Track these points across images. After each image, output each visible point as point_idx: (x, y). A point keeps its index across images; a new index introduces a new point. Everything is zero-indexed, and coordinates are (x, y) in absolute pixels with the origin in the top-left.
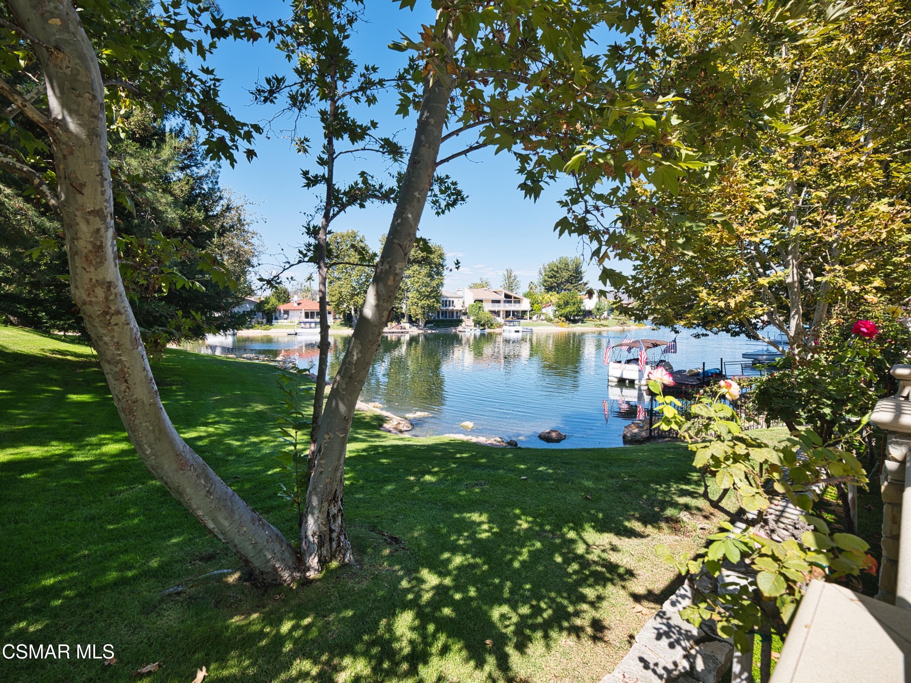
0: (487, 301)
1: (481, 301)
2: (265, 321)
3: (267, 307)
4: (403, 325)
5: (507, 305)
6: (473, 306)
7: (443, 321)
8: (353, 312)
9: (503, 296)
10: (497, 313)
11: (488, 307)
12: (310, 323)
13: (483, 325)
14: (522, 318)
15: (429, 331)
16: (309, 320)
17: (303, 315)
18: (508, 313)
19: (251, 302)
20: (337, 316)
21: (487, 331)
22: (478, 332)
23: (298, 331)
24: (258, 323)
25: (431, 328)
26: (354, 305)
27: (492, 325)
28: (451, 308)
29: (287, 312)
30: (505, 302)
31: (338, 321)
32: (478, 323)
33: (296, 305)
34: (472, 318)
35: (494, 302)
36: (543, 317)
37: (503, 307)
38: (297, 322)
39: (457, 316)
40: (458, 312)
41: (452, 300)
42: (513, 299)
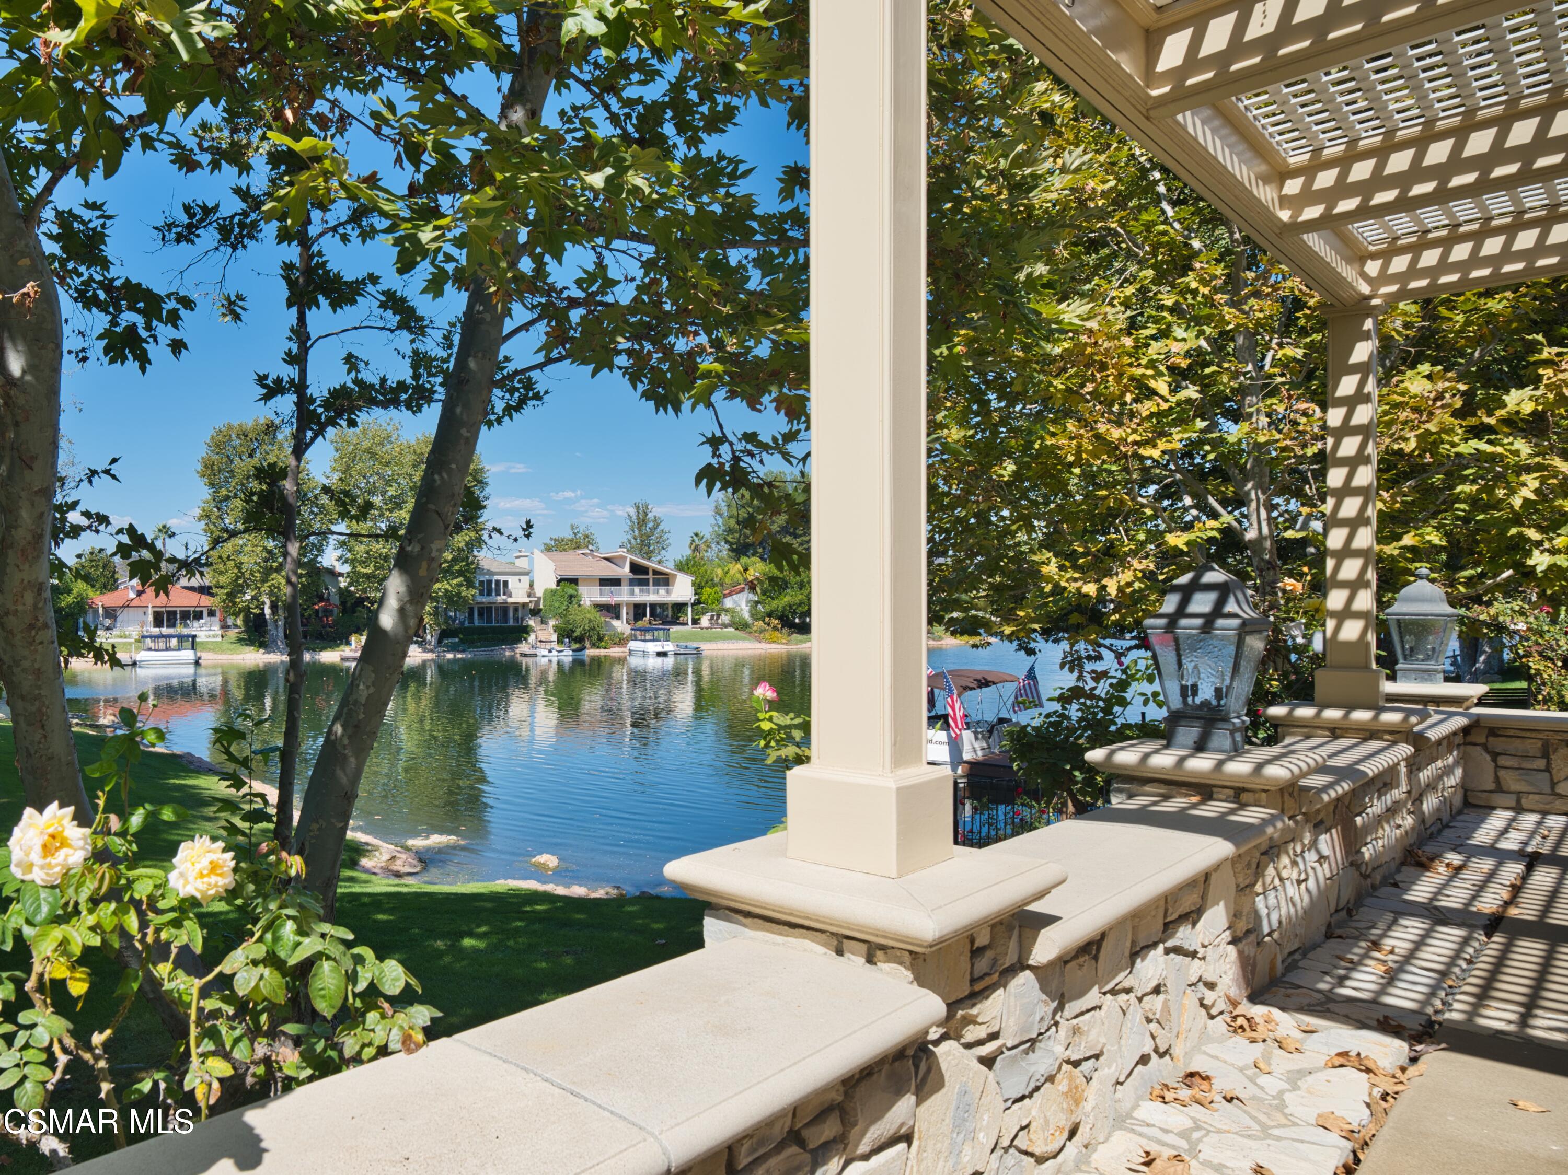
0: (589, 580)
1: (574, 581)
5: (637, 590)
6: (553, 593)
7: (481, 631)
8: (267, 611)
9: (627, 568)
10: (613, 610)
11: (590, 595)
12: (169, 637)
13: (580, 640)
14: (675, 621)
15: (450, 656)
16: (165, 630)
17: (150, 618)
18: (638, 610)
20: (230, 622)
21: (590, 652)
22: (567, 656)
23: (141, 656)
25: (453, 648)
26: (271, 593)
27: (601, 639)
28: (501, 598)
29: (111, 613)
30: (632, 583)
31: (233, 633)
32: (566, 634)
33: (135, 595)
34: (552, 622)
35: (605, 582)
36: (725, 618)
37: (626, 596)
38: (135, 635)
39: (516, 619)
40: (517, 607)
41: (502, 578)
42: (651, 576)
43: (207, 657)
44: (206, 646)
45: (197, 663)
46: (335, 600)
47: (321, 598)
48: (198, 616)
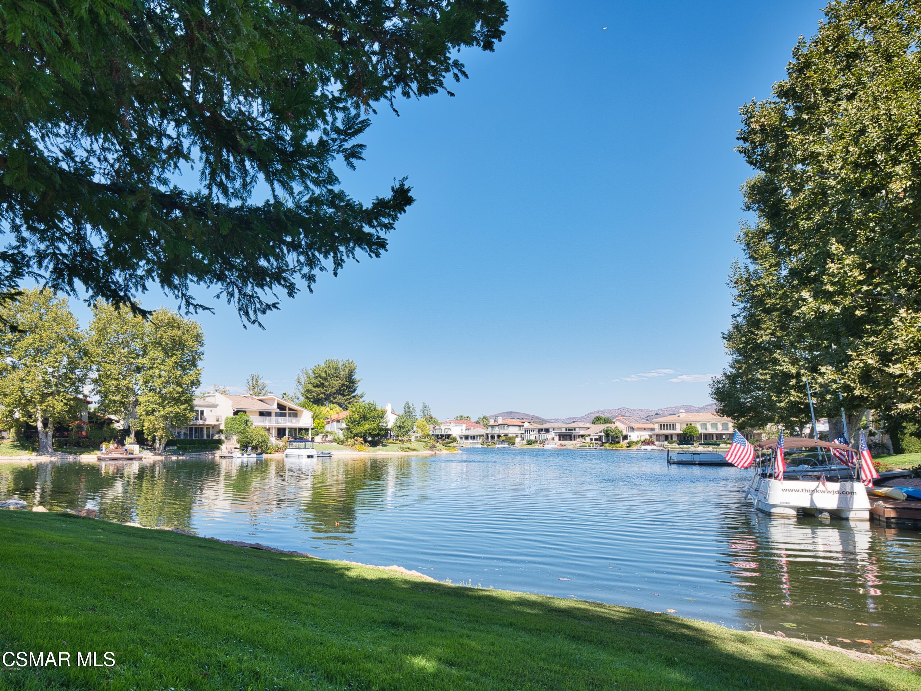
0: (253, 411)
1: (244, 413)
4: (128, 446)
5: (280, 419)
6: (233, 419)
7: (192, 442)
8: (40, 426)
9: (275, 406)
11: (255, 421)
18: (282, 431)
25: (174, 453)
27: (266, 448)
28: (200, 422)
30: (277, 415)
32: (246, 445)
34: (235, 438)
35: (262, 414)
36: (330, 438)
37: (275, 422)
39: (208, 435)
40: (209, 428)
41: (200, 409)
42: (287, 411)
46: (88, 421)
47: (76, 418)
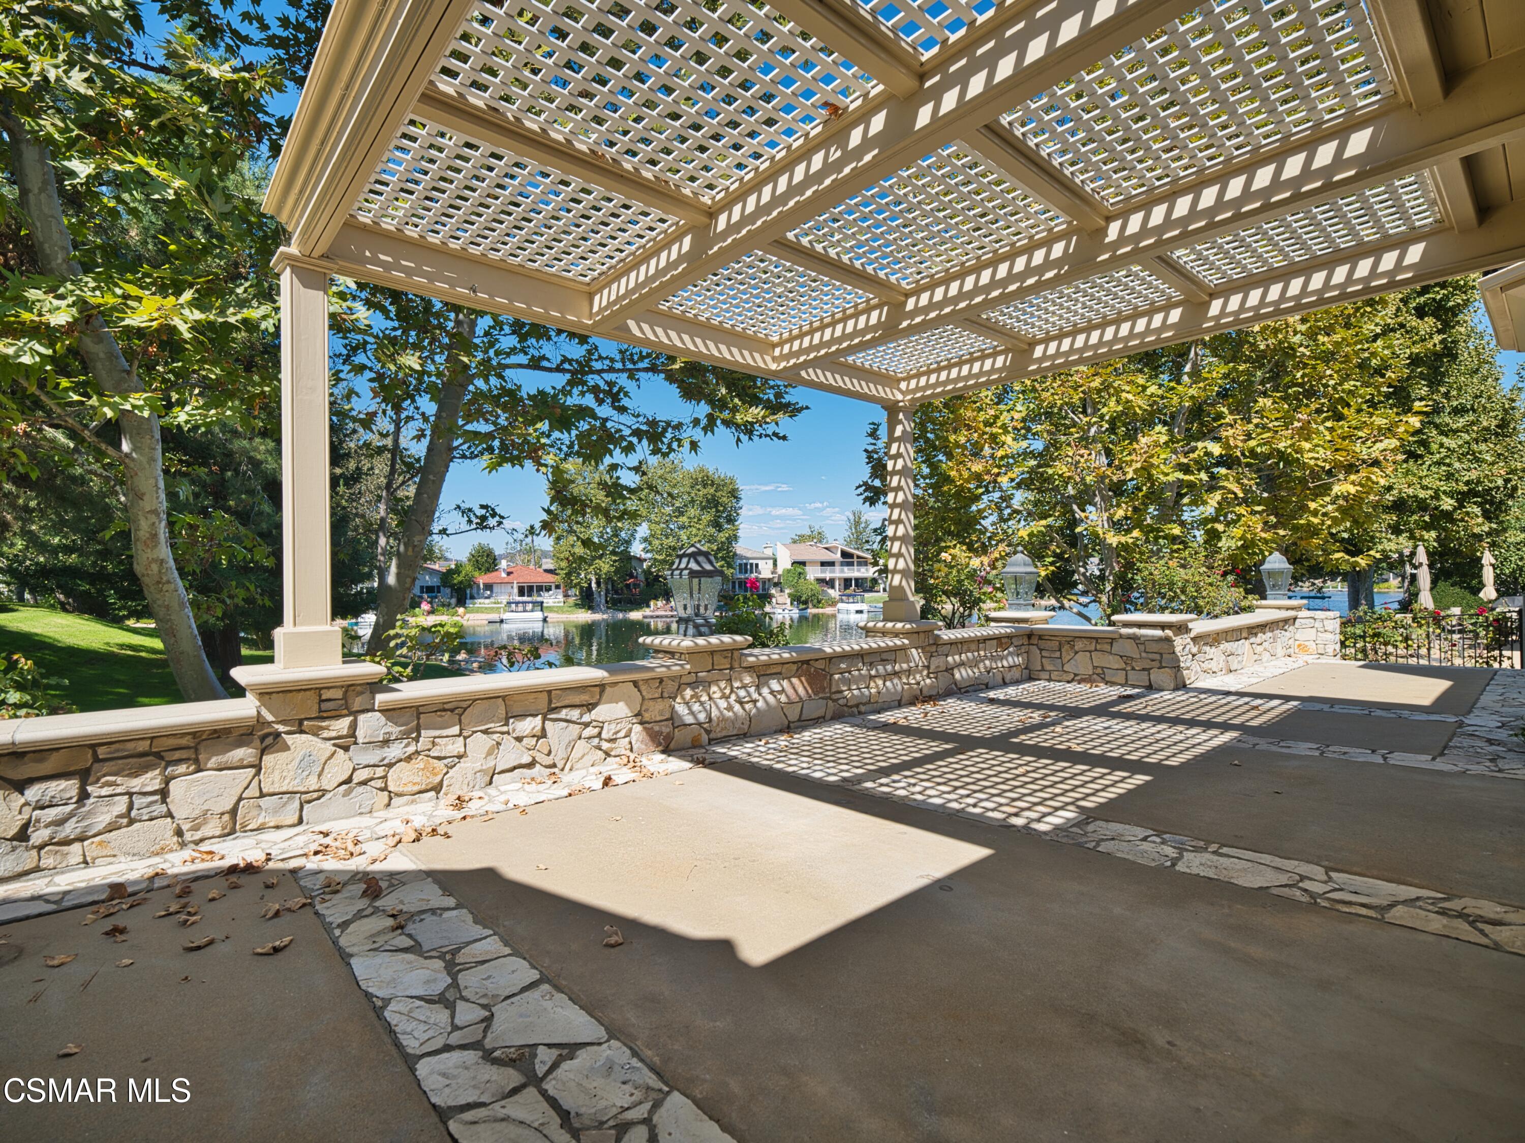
0: (813, 563)
1: (803, 563)
2: (453, 601)
3: (457, 579)
5: (846, 568)
6: (789, 571)
8: (594, 585)
9: (839, 554)
10: (830, 583)
11: (813, 573)
12: (525, 603)
13: (805, 602)
14: (871, 590)
16: (525, 599)
17: (516, 590)
18: (847, 582)
19: (433, 572)
20: (570, 593)
21: (812, 611)
22: (796, 613)
23: (506, 616)
24: (443, 605)
26: (596, 574)
27: (819, 602)
28: (753, 575)
29: (489, 587)
30: (842, 564)
31: (572, 600)
32: (798, 600)
33: (504, 575)
34: (787, 591)
35: (823, 564)
37: (840, 573)
38: (505, 602)
39: (764, 589)
40: (765, 581)
41: (754, 562)
42: (855, 560)
43: (552, 616)
44: (550, 609)
45: (545, 620)
46: (642, 577)
47: (631, 576)
48: (548, 589)
